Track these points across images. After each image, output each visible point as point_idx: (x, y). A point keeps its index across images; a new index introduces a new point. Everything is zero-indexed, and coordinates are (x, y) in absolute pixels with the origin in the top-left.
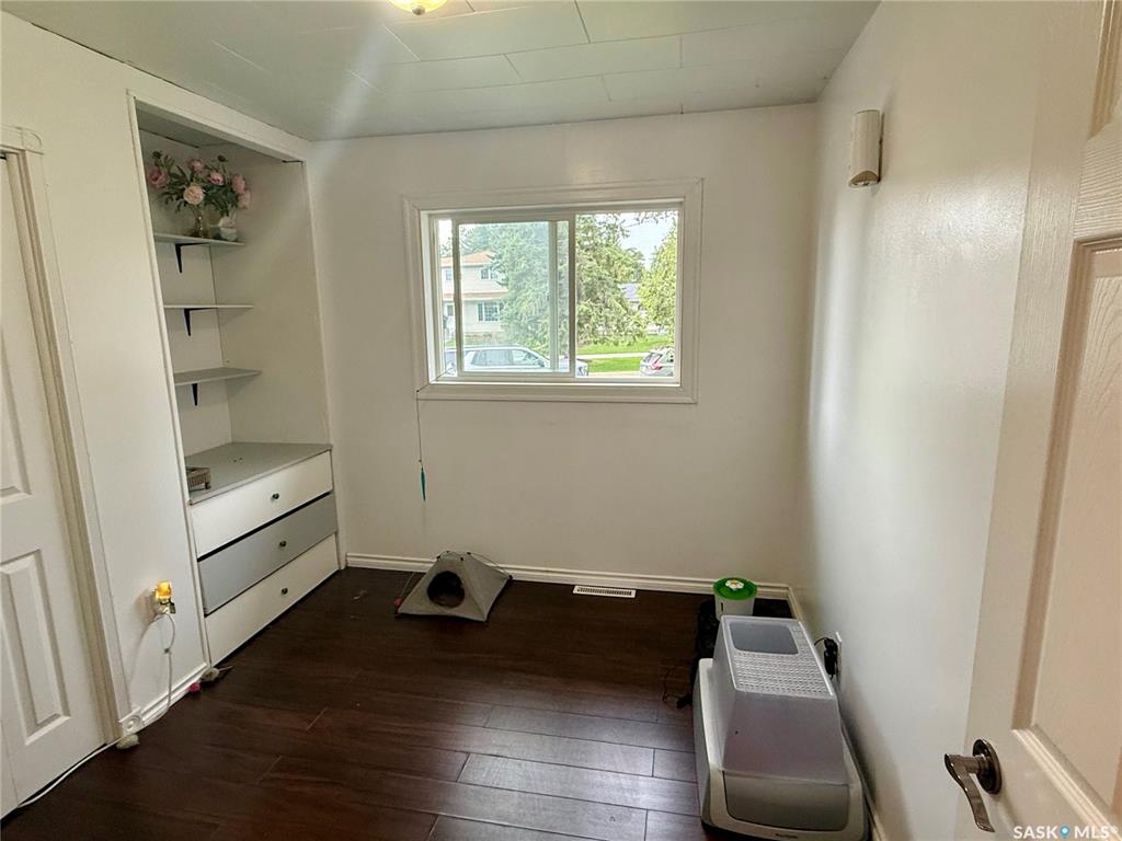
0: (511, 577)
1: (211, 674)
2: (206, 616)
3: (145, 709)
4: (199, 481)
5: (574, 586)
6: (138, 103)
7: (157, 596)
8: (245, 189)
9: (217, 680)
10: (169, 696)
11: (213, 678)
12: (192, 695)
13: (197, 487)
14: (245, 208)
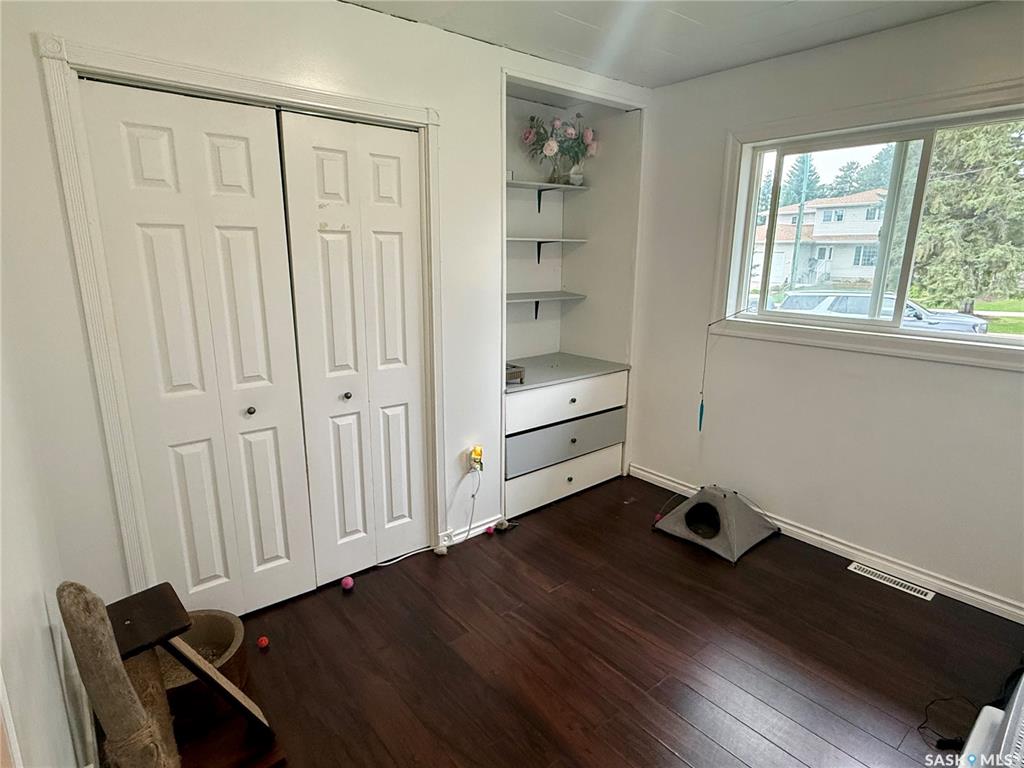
0: (779, 529)
1: (502, 524)
2: (506, 480)
3: (457, 532)
4: (515, 376)
5: (852, 562)
6: (508, 77)
7: (473, 456)
8: (593, 140)
9: (506, 530)
10: (469, 531)
11: (504, 527)
12: (488, 534)
13: (514, 381)
14: (591, 156)
